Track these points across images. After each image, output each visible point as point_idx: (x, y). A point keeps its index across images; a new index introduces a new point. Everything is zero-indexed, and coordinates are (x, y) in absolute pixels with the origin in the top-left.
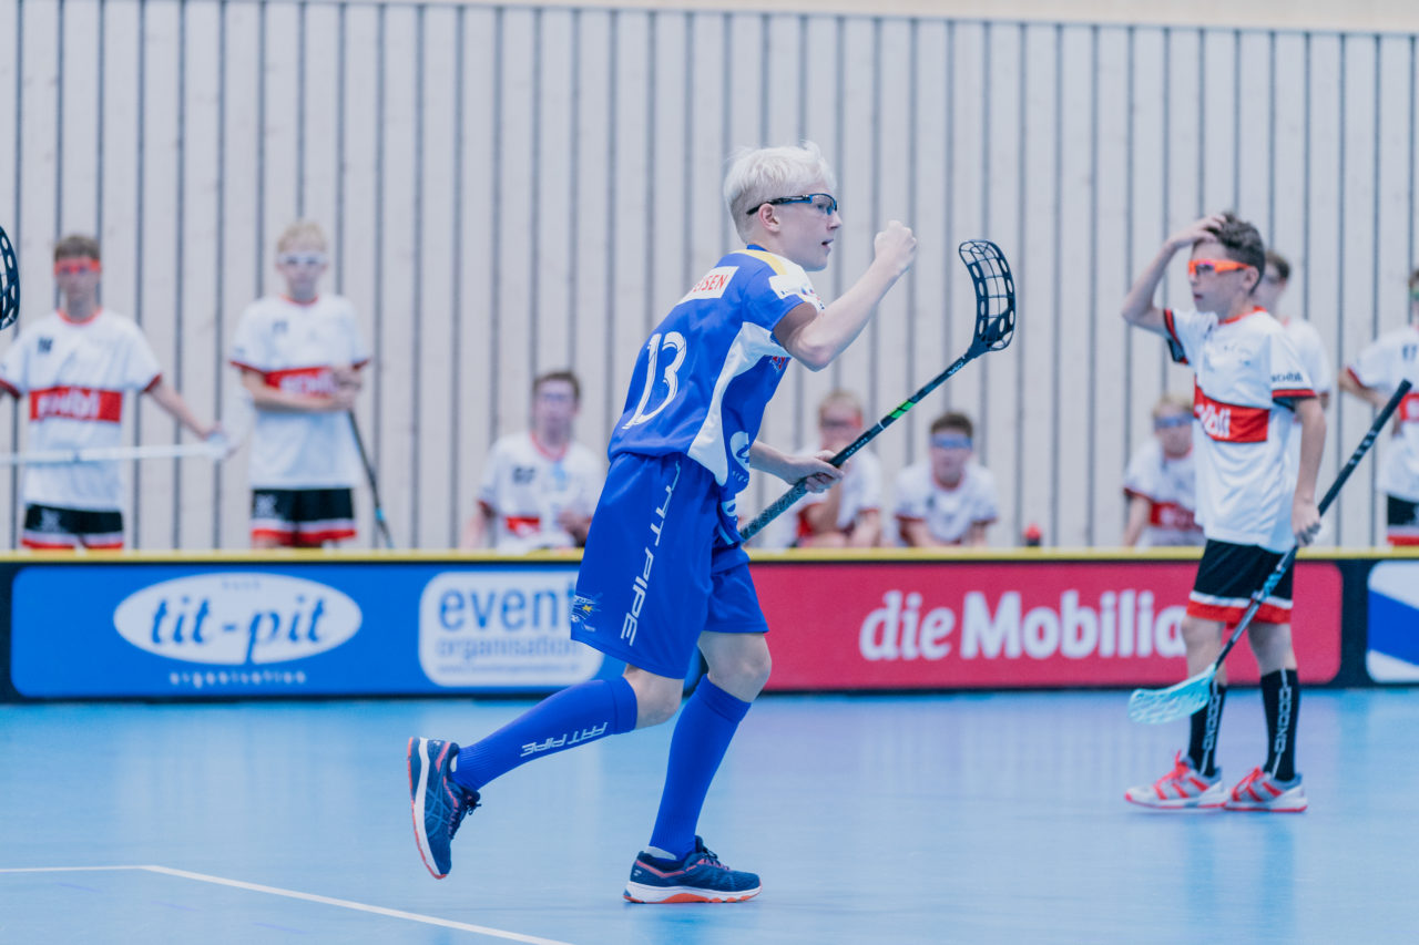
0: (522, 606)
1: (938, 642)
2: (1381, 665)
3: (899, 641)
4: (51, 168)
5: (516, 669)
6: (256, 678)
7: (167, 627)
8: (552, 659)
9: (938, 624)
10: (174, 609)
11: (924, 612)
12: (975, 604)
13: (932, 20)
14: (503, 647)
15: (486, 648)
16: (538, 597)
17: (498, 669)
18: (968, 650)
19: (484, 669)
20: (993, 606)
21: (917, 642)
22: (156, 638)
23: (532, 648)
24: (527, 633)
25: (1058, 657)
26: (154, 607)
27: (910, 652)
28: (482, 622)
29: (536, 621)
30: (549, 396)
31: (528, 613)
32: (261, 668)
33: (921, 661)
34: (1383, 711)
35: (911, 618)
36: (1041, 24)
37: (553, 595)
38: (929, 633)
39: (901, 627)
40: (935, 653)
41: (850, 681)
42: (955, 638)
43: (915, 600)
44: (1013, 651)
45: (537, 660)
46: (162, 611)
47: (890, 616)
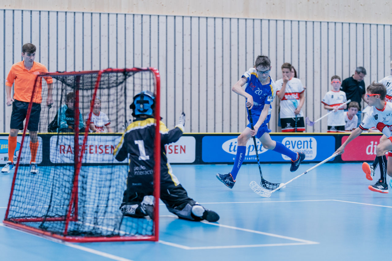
3: (373, 151)
4: (189, 52)
6: (250, 159)
7: (232, 148)
10: (234, 144)
22: (230, 151)
26: (230, 144)
27: (375, 154)
31: (302, 145)
32: (251, 156)
35: (375, 146)
36: (381, 25)
37: (307, 141)
43: (376, 143)
46: (231, 145)
47: (372, 146)
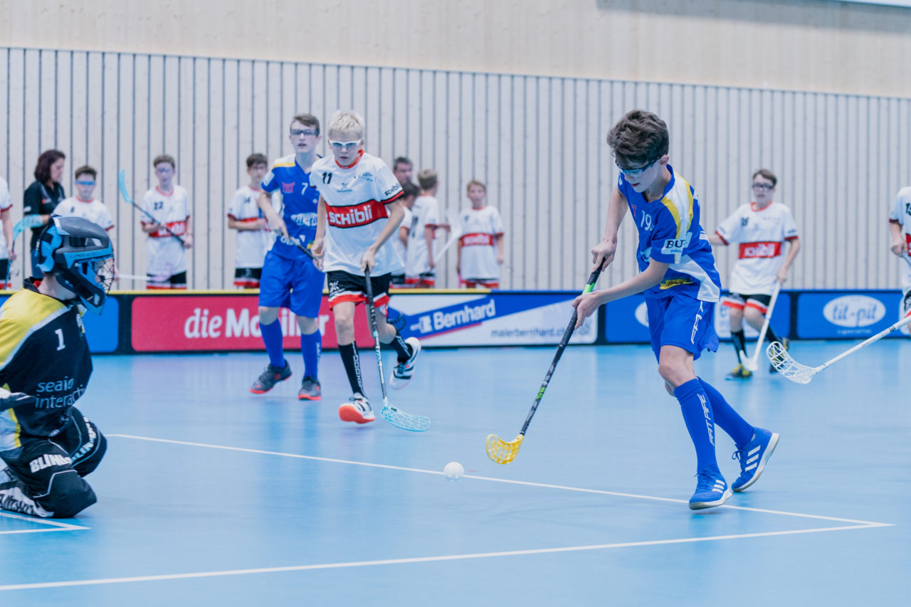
1: (215, 330)
3: (200, 330)
9: (216, 322)
11: (210, 317)
12: (231, 313)
13: (172, 56)
18: (228, 334)
20: (238, 315)
21: (207, 330)
27: (205, 335)
33: (209, 338)
35: (205, 320)
36: (216, 59)
38: (212, 326)
39: (201, 323)
40: (215, 335)
41: (180, 348)
42: (222, 329)
43: (206, 312)
44: (246, 334)
47: (196, 319)
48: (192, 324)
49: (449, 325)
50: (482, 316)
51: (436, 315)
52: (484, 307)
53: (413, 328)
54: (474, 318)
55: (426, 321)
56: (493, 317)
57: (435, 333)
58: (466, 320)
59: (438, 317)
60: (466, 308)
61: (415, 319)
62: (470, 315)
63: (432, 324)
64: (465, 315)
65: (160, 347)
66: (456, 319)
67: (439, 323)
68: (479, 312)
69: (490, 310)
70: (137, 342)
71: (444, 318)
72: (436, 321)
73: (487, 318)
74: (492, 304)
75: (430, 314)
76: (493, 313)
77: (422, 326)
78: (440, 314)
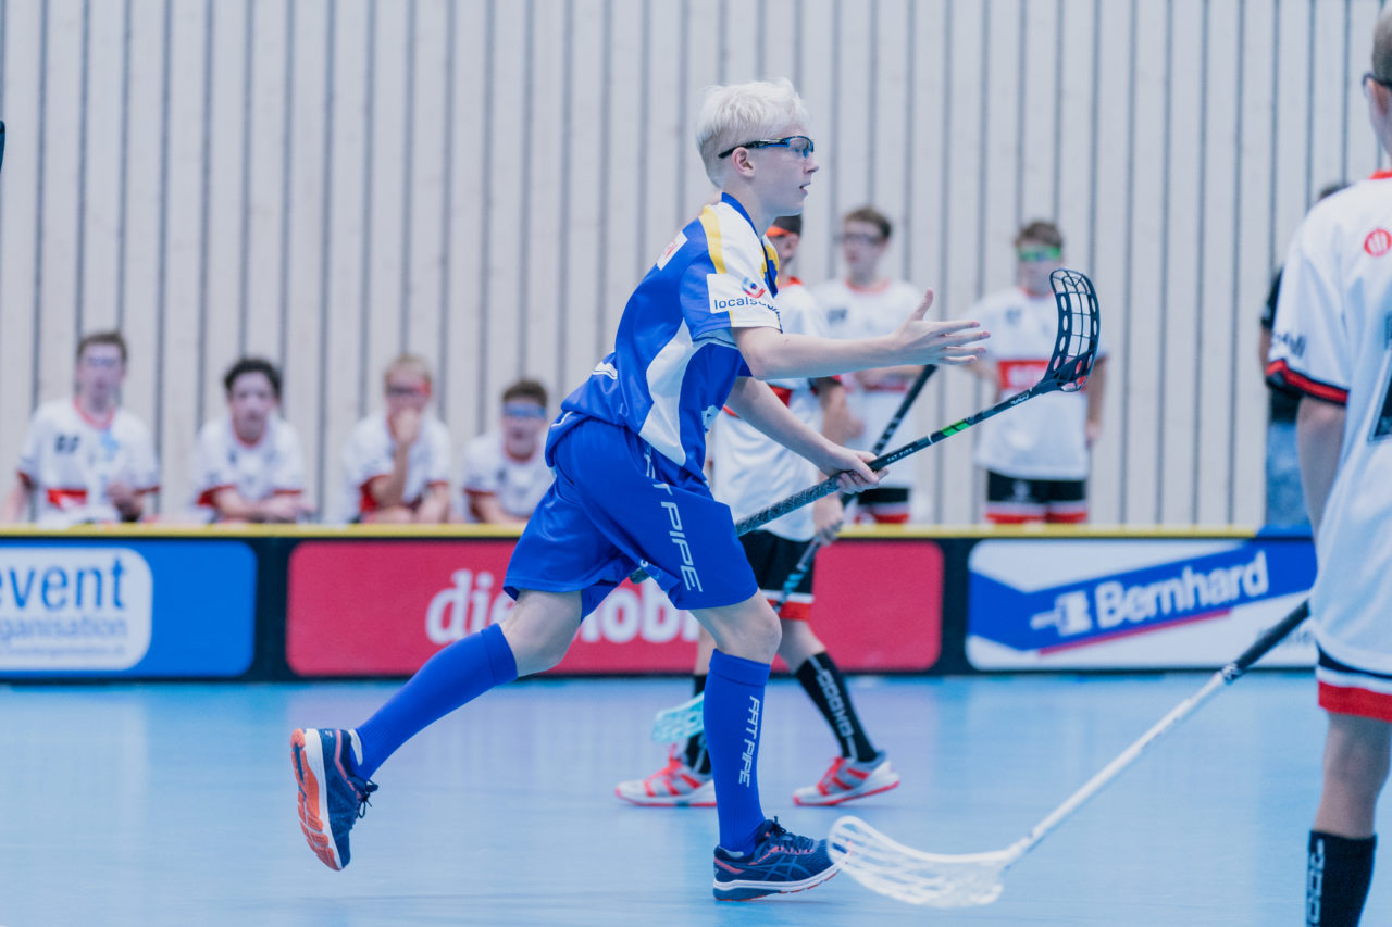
0: (65, 583)
2: (983, 651)
3: (468, 624)
5: (55, 652)
8: (97, 642)
11: (493, 596)
14: (43, 628)
15: (25, 629)
16: (80, 575)
17: (37, 651)
19: (22, 652)
23: (75, 629)
24: (70, 613)
25: (638, 642)
28: (21, 602)
29: (79, 601)
30: (93, 362)
31: (70, 593)
34: (984, 699)
35: (481, 599)
37: (97, 573)
39: (471, 607)
43: (486, 580)
44: (591, 634)
45: (80, 642)
47: (459, 596)
48: (448, 610)
49: (1137, 617)
50: (1231, 592)
51: (1101, 591)
52: (1236, 572)
53: (1039, 621)
54: (1209, 597)
55: (1075, 605)
56: (1260, 598)
57: (1096, 634)
58: (1185, 601)
59: (1109, 596)
60: (1187, 573)
61: (1046, 599)
62: (1196, 592)
63: (1092, 611)
64: (1184, 590)
65: (361, 665)
66: (1158, 600)
67: (1111, 612)
68: (1222, 585)
69: (1255, 579)
70: (301, 650)
71: (1124, 596)
72: (1103, 606)
73: (1244, 598)
74: (1260, 564)
75: (1089, 587)
76: (1263, 585)
77: (1064, 615)
78: (1115, 588)
